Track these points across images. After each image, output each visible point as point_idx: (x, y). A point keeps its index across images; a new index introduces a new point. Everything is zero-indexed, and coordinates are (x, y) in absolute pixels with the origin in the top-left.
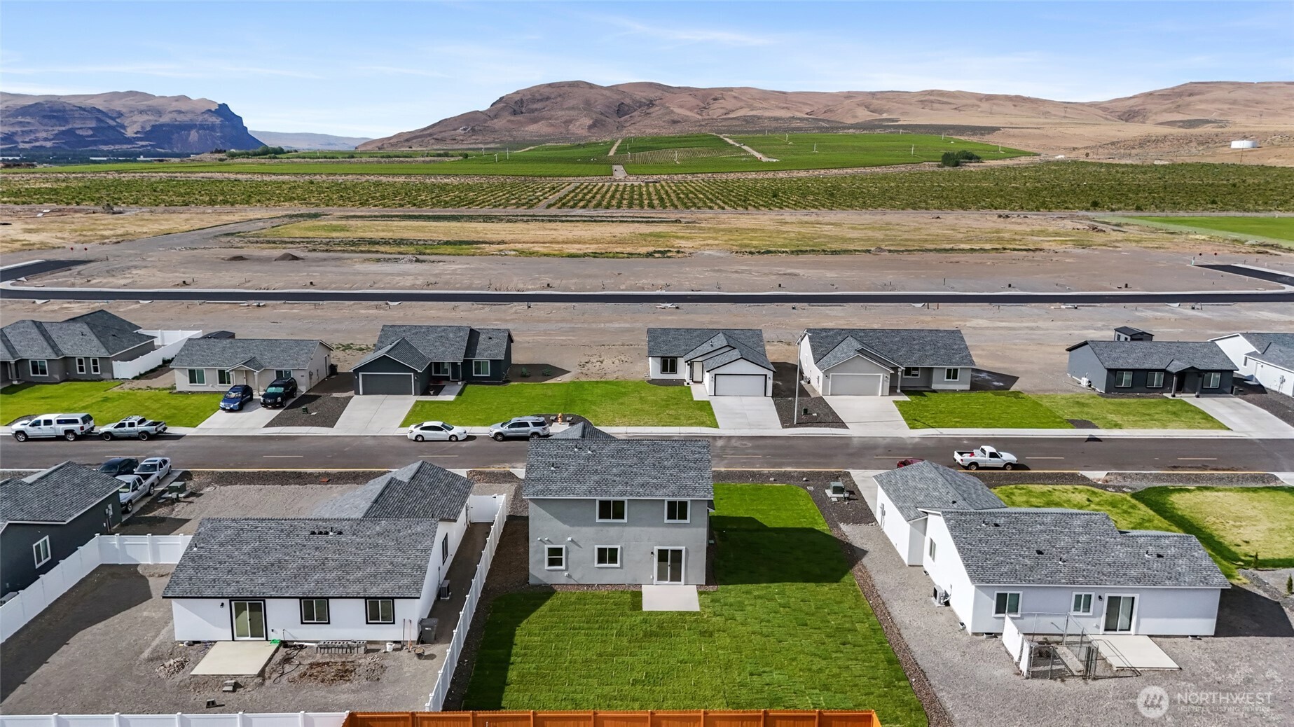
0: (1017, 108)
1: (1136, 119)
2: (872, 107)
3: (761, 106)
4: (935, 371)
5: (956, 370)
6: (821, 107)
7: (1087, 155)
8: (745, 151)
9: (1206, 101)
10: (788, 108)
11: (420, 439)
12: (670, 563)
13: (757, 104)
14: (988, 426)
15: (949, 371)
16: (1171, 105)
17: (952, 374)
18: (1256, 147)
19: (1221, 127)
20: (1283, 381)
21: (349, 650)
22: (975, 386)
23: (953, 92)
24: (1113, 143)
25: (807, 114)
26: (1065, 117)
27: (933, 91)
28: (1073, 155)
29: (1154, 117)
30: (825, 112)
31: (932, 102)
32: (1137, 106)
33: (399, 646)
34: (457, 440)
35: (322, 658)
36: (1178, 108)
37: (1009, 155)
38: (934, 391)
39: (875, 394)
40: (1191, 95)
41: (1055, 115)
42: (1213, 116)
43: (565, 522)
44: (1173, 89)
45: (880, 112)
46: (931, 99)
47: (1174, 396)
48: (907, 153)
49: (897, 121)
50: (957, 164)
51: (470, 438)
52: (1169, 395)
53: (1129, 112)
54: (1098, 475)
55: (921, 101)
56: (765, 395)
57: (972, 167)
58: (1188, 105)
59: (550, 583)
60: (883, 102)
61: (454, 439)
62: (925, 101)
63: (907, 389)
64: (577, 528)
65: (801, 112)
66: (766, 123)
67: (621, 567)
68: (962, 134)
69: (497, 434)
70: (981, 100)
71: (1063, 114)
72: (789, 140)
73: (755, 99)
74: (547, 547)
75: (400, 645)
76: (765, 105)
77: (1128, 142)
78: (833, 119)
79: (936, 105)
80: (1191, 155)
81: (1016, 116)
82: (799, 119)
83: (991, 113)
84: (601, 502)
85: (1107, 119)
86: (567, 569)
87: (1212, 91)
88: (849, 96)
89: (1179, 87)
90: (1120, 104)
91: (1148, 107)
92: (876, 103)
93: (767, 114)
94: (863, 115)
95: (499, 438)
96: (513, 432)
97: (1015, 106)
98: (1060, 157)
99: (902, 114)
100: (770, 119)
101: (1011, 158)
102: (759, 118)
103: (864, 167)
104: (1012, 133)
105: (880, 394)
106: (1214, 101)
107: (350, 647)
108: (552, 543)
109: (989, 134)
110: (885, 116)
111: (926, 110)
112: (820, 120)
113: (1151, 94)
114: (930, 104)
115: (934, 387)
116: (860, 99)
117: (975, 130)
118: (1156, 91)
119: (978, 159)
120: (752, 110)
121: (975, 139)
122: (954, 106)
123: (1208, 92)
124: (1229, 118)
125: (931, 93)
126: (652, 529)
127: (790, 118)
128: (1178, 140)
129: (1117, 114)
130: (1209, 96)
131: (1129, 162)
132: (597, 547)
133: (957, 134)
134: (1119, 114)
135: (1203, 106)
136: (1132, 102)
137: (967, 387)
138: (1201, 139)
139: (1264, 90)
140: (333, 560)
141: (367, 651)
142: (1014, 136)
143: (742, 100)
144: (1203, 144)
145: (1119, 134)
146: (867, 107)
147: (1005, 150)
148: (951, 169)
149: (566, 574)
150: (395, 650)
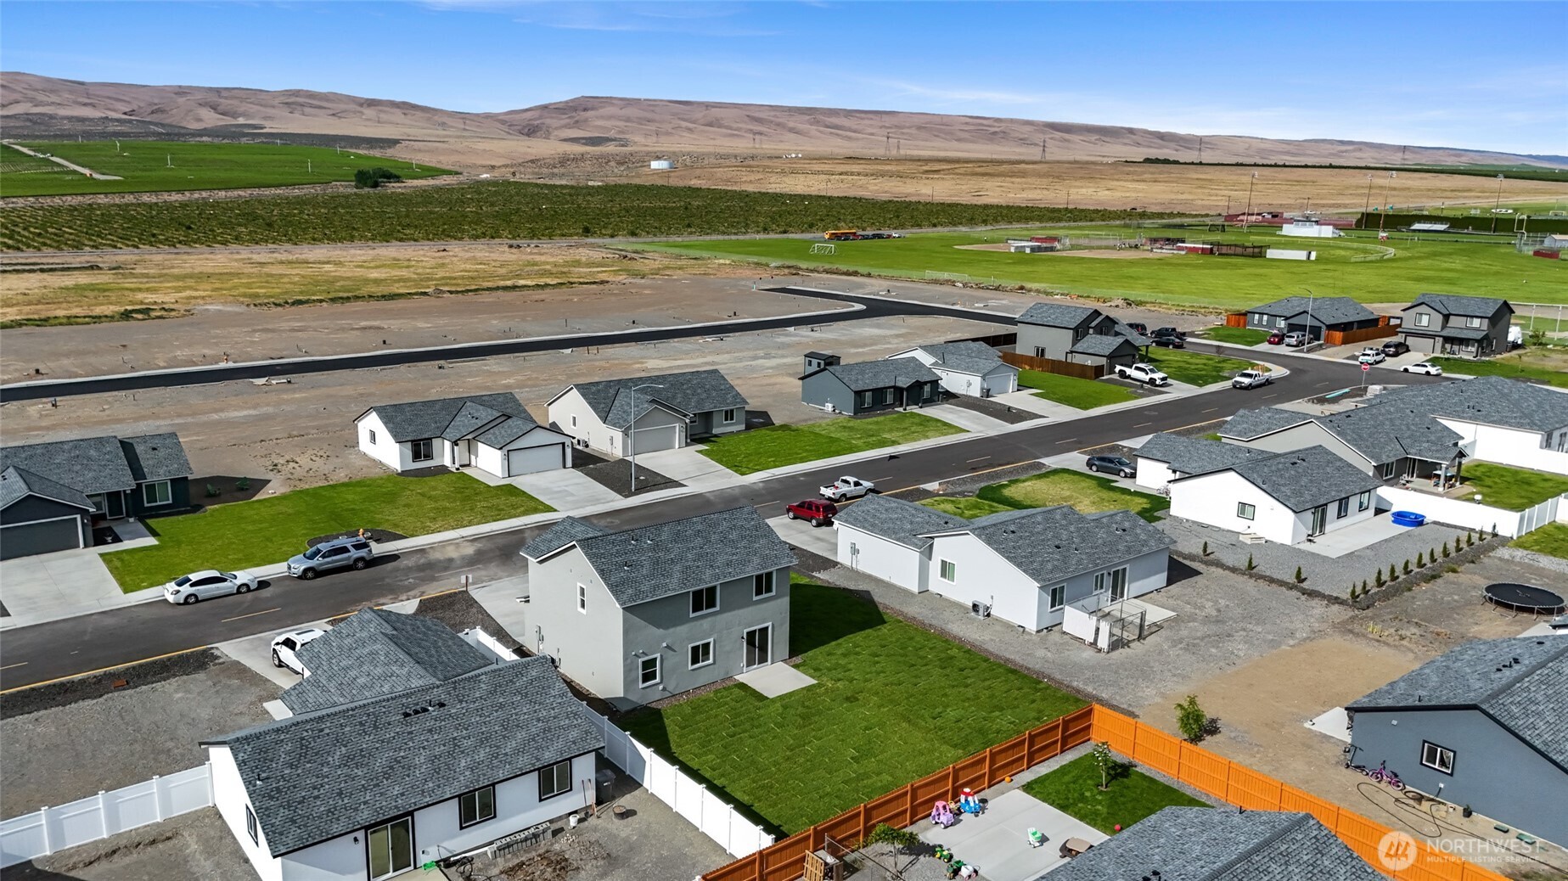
0: (409, 116)
1: (538, 134)
2: (220, 108)
3: (50, 100)
4: (714, 414)
5: (732, 411)
6: (142, 105)
7: (514, 174)
8: (59, 165)
9: (602, 117)
10: (93, 106)
11: (192, 600)
12: (757, 646)
13: (41, 97)
14: (803, 460)
15: (726, 412)
16: (568, 121)
17: (729, 415)
18: (673, 167)
19: (623, 146)
20: (969, 384)
21: (534, 840)
22: (749, 427)
23: (325, 94)
24: (532, 161)
25: (125, 113)
26: (465, 129)
27: (299, 91)
28: (497, 174)
29: (556, 133)
30: (153, 112)
31: (302, 105)
32: (535, 119)
33: (582, 815)
34: (249, 590)
35: (506, 861)
36: (577, 124)
37: (428, 173)
38: (716, 436)
39: (673, 447)
40: (585, 110)
41: (452, 127)
42: (612, 134)
43: (658, 627)
44: (567, 102)
45: (235, 115)
46: (296, 100)
47: (905, 410)
48: (303, 170)
49: (262, 128)
50: (375, 185)
51: (263, 584)
52: (901, 409)
53: (529, 124)
54: (933, 486)
55: (286, 103)
56: (564, 467)
57: (393, 187)
58: (586, 120)
59: (644, 703)
60: (235, 102)
61: (244, 589)
62: (293, 103)
63: (697, 437)
64: (672, 630)
65: (114, 110)
66: (67, 126)
67: (714, 663)
68: (357, 147)
69: (306, 571)
70: (361, 105)
71: (463, 126)
72: (123, 149)
73: (36, 90)
74: (640, 660)
75: (585, 814)
76: (54, 98)
77: (548, 161)
78: (167, 121)
79: (307, 110)
80: (616, 176)
81: (411, 126)
82: (117, 120)
83: (379, 122)
84: (694, 593)
85: (509, 133)
86: (661, 682)
87: (604, 107)
88: (181, 91)
89: (572, 101)
90: (517, 117)
91: (548, 121)
92: (225, 103)
93: (62, 112)
94: (210, 119)
95: (310, 574)
96: (328, 563)
97: (405, 114)
98: (485, 176)
99: (265, 118)
100: (70, 119)
101: (432, 177)
102: (51, 117)
103: (259, 187)
104: (416, 147)
105: (677, 446)
106: (610, 117)
107: (534, 837)
108: (647, 655)
109: (390, 147)
110: (241, 121)
111: (297, 115)
112: (150, 123)
113: (545, 107)
114: (299, 108)
115: (715, 431)
116: (198, 96)
117: (372, 142)
118: (551, 104)
119: (398, 178)
120: (36, 106)
121: (377, 153)
122: (331, 112)
123: (601, 107)
124: (627, 136)
125: (297, 93)
126: (741, 612)
127: (102, 118)
128: (597, 159)
129: (516, 128)
130: (602, 112)
131: (564, 182)
132: (690, 646)
133: (351, 147)
134: (519, 128)
135: (600, 123)
136: (528, 115)
137: (743, 427)
138: (618, 158)
139: (652, 108)
140: (464, 738)
141: (555, 833)
142: (420, 151)
143: (14, 91)
144: (622, 164)
145: (529, 150)
146: (214, 108)
147: (419, 166)
148: (371, 190)
149: (661, 687)
150: (580, 821)
